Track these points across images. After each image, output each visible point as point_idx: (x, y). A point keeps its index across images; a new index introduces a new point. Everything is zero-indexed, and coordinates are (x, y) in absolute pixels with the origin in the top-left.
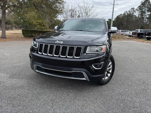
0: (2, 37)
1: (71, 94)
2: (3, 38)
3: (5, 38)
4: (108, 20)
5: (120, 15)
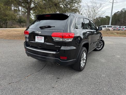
4: (105, 17)
5: (118, 12)
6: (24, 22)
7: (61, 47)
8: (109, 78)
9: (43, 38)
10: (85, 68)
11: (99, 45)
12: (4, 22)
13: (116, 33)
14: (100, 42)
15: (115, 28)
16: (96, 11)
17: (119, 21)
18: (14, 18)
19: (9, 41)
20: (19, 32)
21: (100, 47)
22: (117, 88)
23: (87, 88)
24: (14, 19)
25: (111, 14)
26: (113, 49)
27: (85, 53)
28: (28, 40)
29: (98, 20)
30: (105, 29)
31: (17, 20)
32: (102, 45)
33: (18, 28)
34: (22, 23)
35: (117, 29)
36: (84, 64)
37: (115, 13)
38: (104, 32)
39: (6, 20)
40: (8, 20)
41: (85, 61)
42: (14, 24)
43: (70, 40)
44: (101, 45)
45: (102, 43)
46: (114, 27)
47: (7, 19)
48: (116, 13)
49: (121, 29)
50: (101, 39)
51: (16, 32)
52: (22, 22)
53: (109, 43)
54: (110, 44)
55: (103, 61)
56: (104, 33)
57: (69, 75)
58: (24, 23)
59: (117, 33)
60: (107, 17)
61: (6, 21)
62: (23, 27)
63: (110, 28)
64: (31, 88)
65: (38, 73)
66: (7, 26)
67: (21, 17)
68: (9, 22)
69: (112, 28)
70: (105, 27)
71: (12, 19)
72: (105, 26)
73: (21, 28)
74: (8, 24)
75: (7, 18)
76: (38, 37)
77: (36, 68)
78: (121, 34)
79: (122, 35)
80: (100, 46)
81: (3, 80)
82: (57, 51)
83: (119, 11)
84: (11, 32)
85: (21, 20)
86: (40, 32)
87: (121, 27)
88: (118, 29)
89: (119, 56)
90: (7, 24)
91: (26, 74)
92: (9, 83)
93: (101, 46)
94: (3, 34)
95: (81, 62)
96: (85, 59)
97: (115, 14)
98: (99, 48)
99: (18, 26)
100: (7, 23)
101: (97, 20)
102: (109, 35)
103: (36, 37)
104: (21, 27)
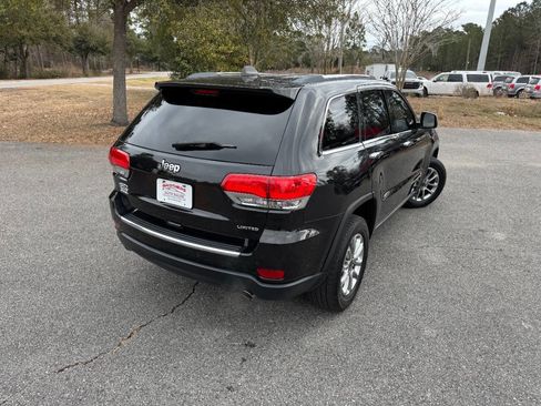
0: (115, 123)
2: (120, 124)
4: (461, 29)
5: (519, 6)
6: (100, 49)
7: (260, 233)
8: (450, 345)
9: (189, 188)
10: (358, 297)
11: (423, 185)
12: (11, 51)
13: (503, 109)
14: (429, 171)
15: (500, 83)
16: (419, 9)
17: (524, 48)
18: (54, 35)
19: (41, 153)
20: (84, 104)
21: (427, 192)
22: (475, 389)
23: (360, 390)
24: (54, 39)
25: (487, 13)
26: (481, 199)
27: (359, 241)
28: (124, 190)
29: (430, 52)
30: (457, 91)
31: (72, 45)
32: (436, 184)
33: (74, 76)
34: (90, 56)
35: (510, 90)
36: (354, 281)
37: (506, 13)
38: (451, 105)
39: (21, 42)
40: (28, 42)
41: (357, 270)
42: (58, 61)
43: (298, 204)
44: (433, 182)
45: (436, 176)
46: (498, 79)
47: (23, 37)
48: (512, 10)
49: (528, 87)
50: (434, 160)
51: (67, 105)
52: (94, 50)
53: (468, 165)
54: (470, 171)
55: (435, 257)
56: (450, 109)
57: (293, 329)
58: (103, 54)
59: (509, 112)
60: (469, 27)
61: (21, 49)
62: (97, 71)
63: (480, 86)
64: (144, 391)
65: (169, 319)
66: (24, 66)
67: (86, 30)
68: (35, 52)
69: (487, 84)
70: (459, 78)
71: (47, 39)
72: (458, 72)
73: (87, 76)
74: (30, 59)
75: (24, 32)
76: (168, 182)
77: (161, 296)
78: (523, 115)
79: (527, 120)
80: (425, 188)
81: (33, 352)
82: (246, 244)
83: (525, 3)
84: (46, 102)
85: (85, 41)
86: (175, 168)
87: (526, 80)
88: (512, 86)
89: (500, 236)
90: (24, 62)
91: (123, 322)
92: (60, 367)
93: (430, 187)
94: (11, 114)
95: (343, 280)
96: (360, 260)
97: (506, 15)
98: (421, 196)
99: (73, 69)
100: (27, 54)
101: (422, 51)
102: (473, 120)
103: (159, 182)
104: (89, 71)
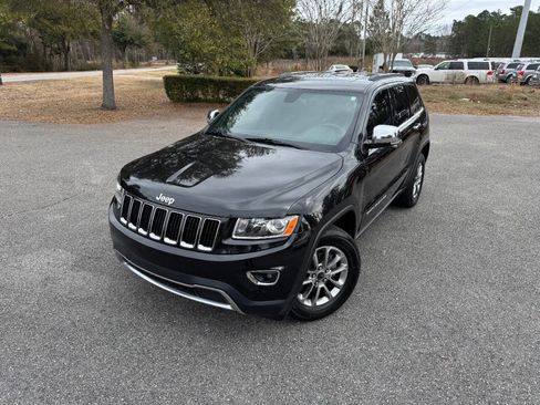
0: (104, 107)
1: (201, 342)
2: (108, 109)
3: (114, 108)
6: (137, 42)
12: (55, 46)
18: (91, 30)
24: (92, 34)
34: (128, 50)
35: (520, 77)
39: (62, 38)
40: (68, 37)
47: (65, 33)
52: (131, 43)
58: (139, 47)
61: (63, 43)
63: (480, 74)
66: (67, 60)
69: (486, 71)
70: (458, 66)
71: (85, 34)
72: (459, 60)
74: (71, 52)
75: (65, 29)
85: (123, 35)
88: (522, 73)
90: (66, 56)
100: (69, 48)
